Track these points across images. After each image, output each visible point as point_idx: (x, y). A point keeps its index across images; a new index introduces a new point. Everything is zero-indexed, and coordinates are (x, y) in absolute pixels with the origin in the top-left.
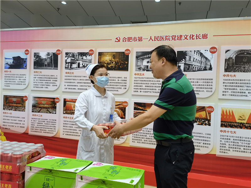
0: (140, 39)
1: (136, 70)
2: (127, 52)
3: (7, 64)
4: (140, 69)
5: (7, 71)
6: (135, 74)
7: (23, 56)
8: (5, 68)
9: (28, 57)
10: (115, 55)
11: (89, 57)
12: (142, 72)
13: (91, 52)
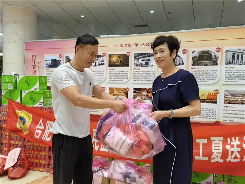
0: (137, 45)
1: (134, 66)
2: (128, 54)
3: (47, 64)
4: (137, 65)
5: (47, 69)
6: (134, 69)
7: (58, 59)
8: (46, 67)
9: (61, 59)
10: (120, 56)
11: (102, 58)
12: (138, 67)
13: (103, 55)
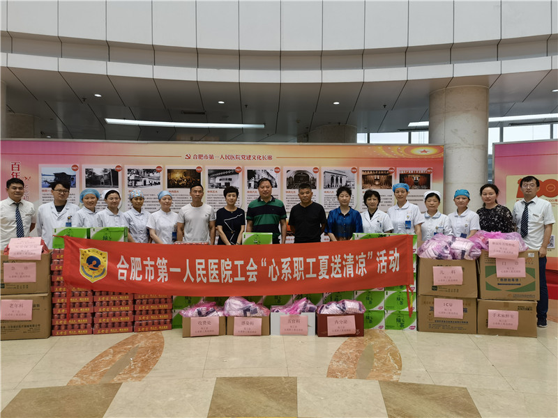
0: (212, 157)
1: (209, 188)
2: (198, 170)
3: (46, 181)
4: (213, 186)
5: (46, 191)
6: (208, 192)
8: (43, 186)
9: (77, 173)
10: (186, 172)
11: (156, 175)
12: (215, 189)
13: (158, 169)
